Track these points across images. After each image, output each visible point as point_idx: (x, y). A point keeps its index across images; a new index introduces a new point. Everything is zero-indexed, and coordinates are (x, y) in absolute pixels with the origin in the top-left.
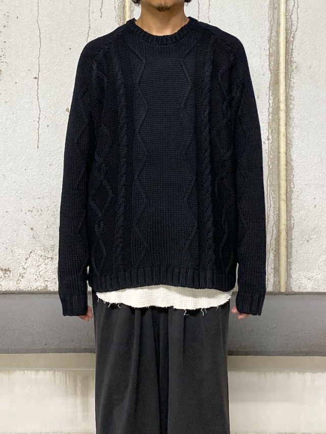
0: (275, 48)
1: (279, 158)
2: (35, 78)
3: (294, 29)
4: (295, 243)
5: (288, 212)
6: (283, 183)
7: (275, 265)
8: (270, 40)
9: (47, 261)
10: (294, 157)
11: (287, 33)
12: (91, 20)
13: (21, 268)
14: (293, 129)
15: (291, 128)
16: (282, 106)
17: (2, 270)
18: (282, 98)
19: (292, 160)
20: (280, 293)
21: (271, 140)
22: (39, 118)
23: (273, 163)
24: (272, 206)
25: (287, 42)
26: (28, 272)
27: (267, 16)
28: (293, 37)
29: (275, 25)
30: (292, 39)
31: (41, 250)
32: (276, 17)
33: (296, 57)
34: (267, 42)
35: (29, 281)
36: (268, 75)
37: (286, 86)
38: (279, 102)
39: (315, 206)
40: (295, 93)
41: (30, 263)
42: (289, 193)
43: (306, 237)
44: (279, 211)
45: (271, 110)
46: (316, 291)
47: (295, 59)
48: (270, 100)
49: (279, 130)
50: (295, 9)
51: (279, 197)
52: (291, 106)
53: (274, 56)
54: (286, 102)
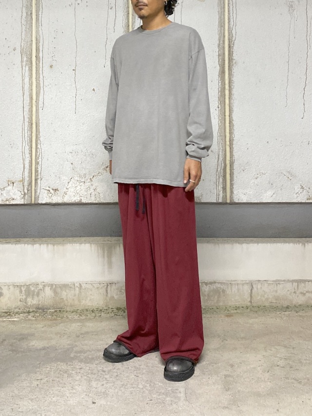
0: (222, 51)
1: (225, 119)
2: (74, 70)
3: (234, 39)
4: (235, 172)
5: (231, 152)
6: (228, 135)
7: (223, 186)
8: (219, 46)
9: (81, 184)
10: (234, 118)
11: (229, 42)
12: (108, 34)
13: (65, 188)
14: (234, 100)
16: (227, 87)
17: (53, 190)
18: (227, 82)
19: (233, 120)
20: (226, 203)
21: (220, 109)
22: (76, 95)
23: (221, 122)
24: (221, 148)
25: (229, 47)
26: (69, 191)
27: (217, 31)
28: (233, 44)
29: (222, 37)
31: (78, 177)
32: (223, 32)
33: (235, 56)
34: (217, 47)
35: (70, 197)
36: (218, 67)
37: (229, 74)
38: (225, 84)
39: (248, 149)
40: (234, 79)
41: (71, 185)
42: (231, 141)
43: (242, 168)
44: (225, 152)
45: (220, 89)
46: (249, 202)
47: (234, 58)
49: (225, 101)
50: (234, 27)
51: (225, 143)
52: (232, 87)
53: (221, 56)
54: (229, 85)
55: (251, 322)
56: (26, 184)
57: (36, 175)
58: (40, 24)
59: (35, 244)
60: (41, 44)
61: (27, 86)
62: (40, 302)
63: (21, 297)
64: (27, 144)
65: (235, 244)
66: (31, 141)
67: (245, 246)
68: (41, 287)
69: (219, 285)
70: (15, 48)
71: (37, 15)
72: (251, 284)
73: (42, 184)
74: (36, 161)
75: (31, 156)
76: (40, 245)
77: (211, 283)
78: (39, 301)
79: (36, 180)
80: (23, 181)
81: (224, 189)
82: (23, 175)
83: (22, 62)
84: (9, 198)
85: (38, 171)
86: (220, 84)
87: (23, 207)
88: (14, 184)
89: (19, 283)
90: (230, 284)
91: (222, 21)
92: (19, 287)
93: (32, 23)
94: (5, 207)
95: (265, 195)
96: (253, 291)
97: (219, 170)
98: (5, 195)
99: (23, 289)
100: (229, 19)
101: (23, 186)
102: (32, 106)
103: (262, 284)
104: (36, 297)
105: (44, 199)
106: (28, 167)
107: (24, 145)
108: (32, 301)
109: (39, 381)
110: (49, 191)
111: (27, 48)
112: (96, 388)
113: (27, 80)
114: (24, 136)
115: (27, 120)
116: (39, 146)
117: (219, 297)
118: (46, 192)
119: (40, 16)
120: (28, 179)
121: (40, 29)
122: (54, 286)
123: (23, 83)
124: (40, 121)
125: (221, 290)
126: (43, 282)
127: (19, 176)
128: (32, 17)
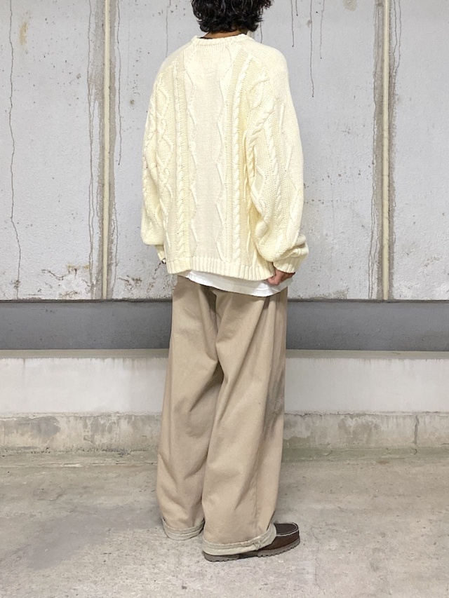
0: (379, 82)
1: (382, 180)
3: (396, 65)
4: (396, 256)
5: (391, 228)
6: (386, 203)
7: (378, 276)
8: (375, 75)
10: (395, 180)
11: (390, 69)
13: (151, 278)
14: (395, 153)
15: (393, 154)
16: (386, 134)
17: (133, 279)
18: (386, 127)
19: (394, 182)
20: (383, 301)
21: (375, 165)
23: (377, 185)
24: (376, 222)
25: (390, 77)
26: (157, 282)
27: (372, 53)
28: (396, 72)
29: (380, 62)
30: (394, 74)
32: (380, 54)
33: (398, 90)
34: (372, 77)
35: (158, 290)
36: (373, 106)
37: (389, 116)
38: (383, 130)
39: (414, 223)
40: (397, 122)
41: (159, 274)
42: (391, 211)
43: (406, 250)
44: (382, 227)
45: (375, 137)
46: (417, 299)
47: (397, 92)
48: (374, 128)
49: (382, 155)
50: (397, 47)
51: (382, 215)
52: (393, 134)
53: (378, 89)
54: (389, 131)
55: (414, 472)
56: (94, 271)
57: (109, 259)
58: (116, 41)
59: (106, 358)
60: (117, 70)
61: (96, 131)
62: (114, 441)
63: (87, 434)
64: (96, 213)
65: (393, 360)
66: (103, 209)
67: (407, 362)
68: (114, 419)
69: (369, 419)
70: (79, 74)
71: (112, 27)
72: (416, 417)
73: (119, 272)
74: (109, 240)
75: (102, 231)
76: (114, 358)
77: (359, 415)
78: (111, 439)
79: (109, 265)
80: (89, 267)
81: (380, 280)
82: (90, 259)
83: (89, 94)
84: (70, 291)
85: (111, 253)
86: (376, 130)
87: (90, 304)
88: (78, 272)
89: (84, 413)
90: (386, 416)
91: (380, 39)
92: (83, 418)
93: (104, 39)
94: (65, 304)
95: (438, 289)
96: (418, 427)
97: (373, 253)
98: (64, 287)
99: (89, 423)
100: (390, 35)
101: (91, 274)
102: (103, 160)
103: (431, 417)
104: (106, 433)
105: (120, 293)
106: (98, 247)
107: (92, 215)
108: (101, 440)
109: (107, 555)
110: (128, 281)
111: (96, 75)
112: (189, 566)
113: (96, 121)
114: (91, 202)
115: (96, 179)
116: (113, 217)
117: (370, 435)
118: (123, 282)
119: (116, 28)
120: (97, 265)
121: (116, 48)
122: (133, 418)
123: (91, 126)
124: (116, 181)
125: (373, 425)
126: (118, 413)
127: (84, 261)
128: (104, 30)
